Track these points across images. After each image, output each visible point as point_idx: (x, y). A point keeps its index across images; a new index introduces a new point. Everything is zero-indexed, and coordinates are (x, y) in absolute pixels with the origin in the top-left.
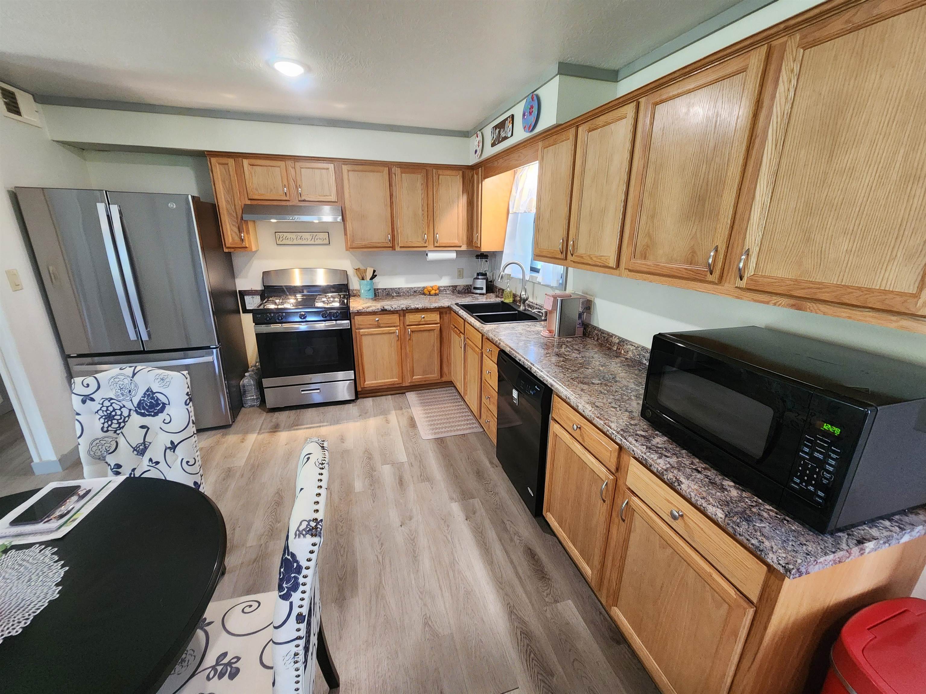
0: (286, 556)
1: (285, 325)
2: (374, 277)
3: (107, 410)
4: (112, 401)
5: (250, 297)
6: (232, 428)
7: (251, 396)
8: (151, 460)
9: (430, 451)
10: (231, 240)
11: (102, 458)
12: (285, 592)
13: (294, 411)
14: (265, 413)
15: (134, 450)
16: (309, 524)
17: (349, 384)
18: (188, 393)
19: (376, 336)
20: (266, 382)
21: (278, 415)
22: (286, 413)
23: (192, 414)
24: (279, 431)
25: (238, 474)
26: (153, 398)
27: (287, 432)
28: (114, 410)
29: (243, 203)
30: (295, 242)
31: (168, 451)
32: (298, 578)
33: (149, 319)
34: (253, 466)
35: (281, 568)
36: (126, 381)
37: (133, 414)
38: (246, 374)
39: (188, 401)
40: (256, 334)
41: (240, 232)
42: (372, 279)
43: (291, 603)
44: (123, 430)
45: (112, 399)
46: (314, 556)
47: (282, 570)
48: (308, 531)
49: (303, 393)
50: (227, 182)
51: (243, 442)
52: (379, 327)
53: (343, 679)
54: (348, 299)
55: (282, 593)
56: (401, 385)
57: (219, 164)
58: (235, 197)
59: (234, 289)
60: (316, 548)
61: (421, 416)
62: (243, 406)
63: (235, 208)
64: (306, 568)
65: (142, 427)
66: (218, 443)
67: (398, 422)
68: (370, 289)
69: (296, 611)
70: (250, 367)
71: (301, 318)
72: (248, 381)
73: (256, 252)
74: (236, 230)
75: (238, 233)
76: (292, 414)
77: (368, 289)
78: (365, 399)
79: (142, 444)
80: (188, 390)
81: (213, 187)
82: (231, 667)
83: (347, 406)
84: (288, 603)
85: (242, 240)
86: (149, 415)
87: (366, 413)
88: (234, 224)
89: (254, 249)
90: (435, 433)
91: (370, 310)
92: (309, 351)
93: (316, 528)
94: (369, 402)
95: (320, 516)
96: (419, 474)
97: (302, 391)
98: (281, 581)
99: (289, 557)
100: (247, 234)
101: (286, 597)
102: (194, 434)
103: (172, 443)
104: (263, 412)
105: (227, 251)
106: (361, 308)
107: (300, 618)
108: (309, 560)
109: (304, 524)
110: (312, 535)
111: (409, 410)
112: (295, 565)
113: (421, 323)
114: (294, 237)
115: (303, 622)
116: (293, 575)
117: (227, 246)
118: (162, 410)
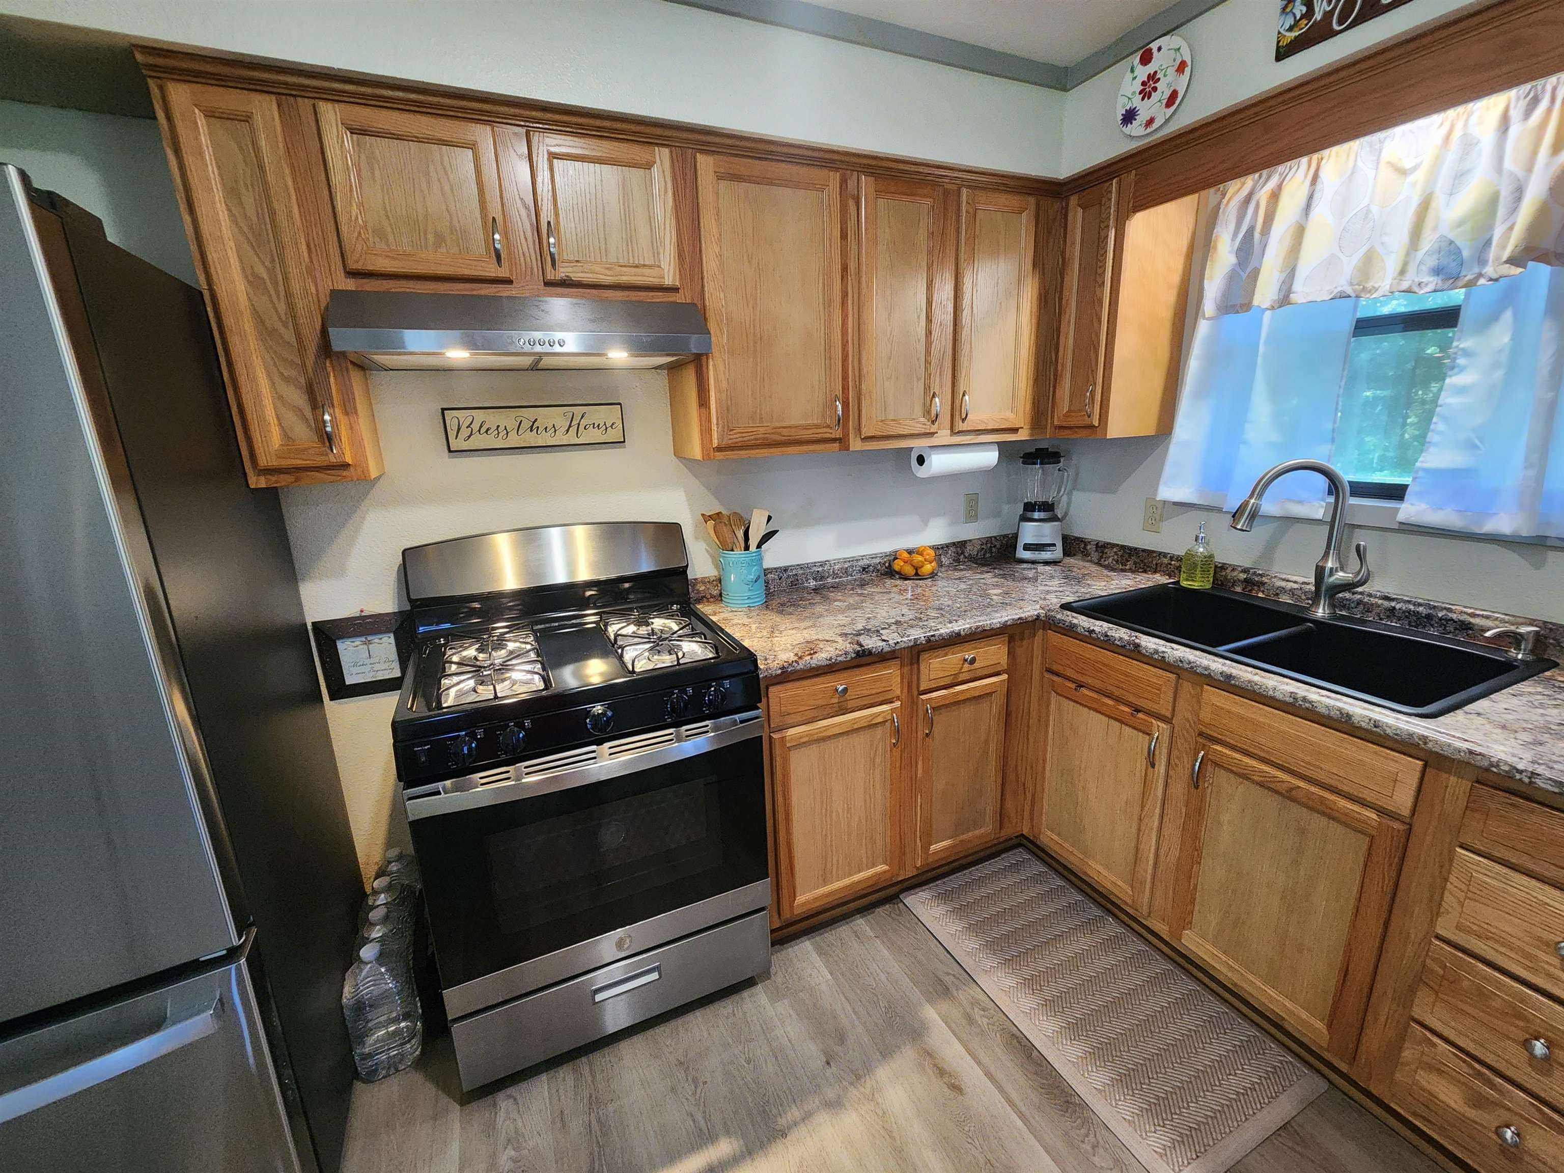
2: (769, 534)
5: (358, 641)
10: (276, 439)
19: (830, 744)
29: (326, 286)
30: (514, 440)
41: (316, 405)
56: (895, 878)
57: (210, 114)
58: (291, 263)
59: (293, 619)
62: (358, 1078)
63: (291, 307)
68: (759, 577)
73: (378, 478)
74: (298, 398)
75: (308, 413)
77: (752, 577)
81: (187, 219)
85: (328, 439)
88: (287, 373)
89: (374, 473)
91: (821, 659)
100: (346, 413)
105: (263, 484)
106: (793, 656)
113: (962, 677)
114: (512, 424)
117: (263, 461)
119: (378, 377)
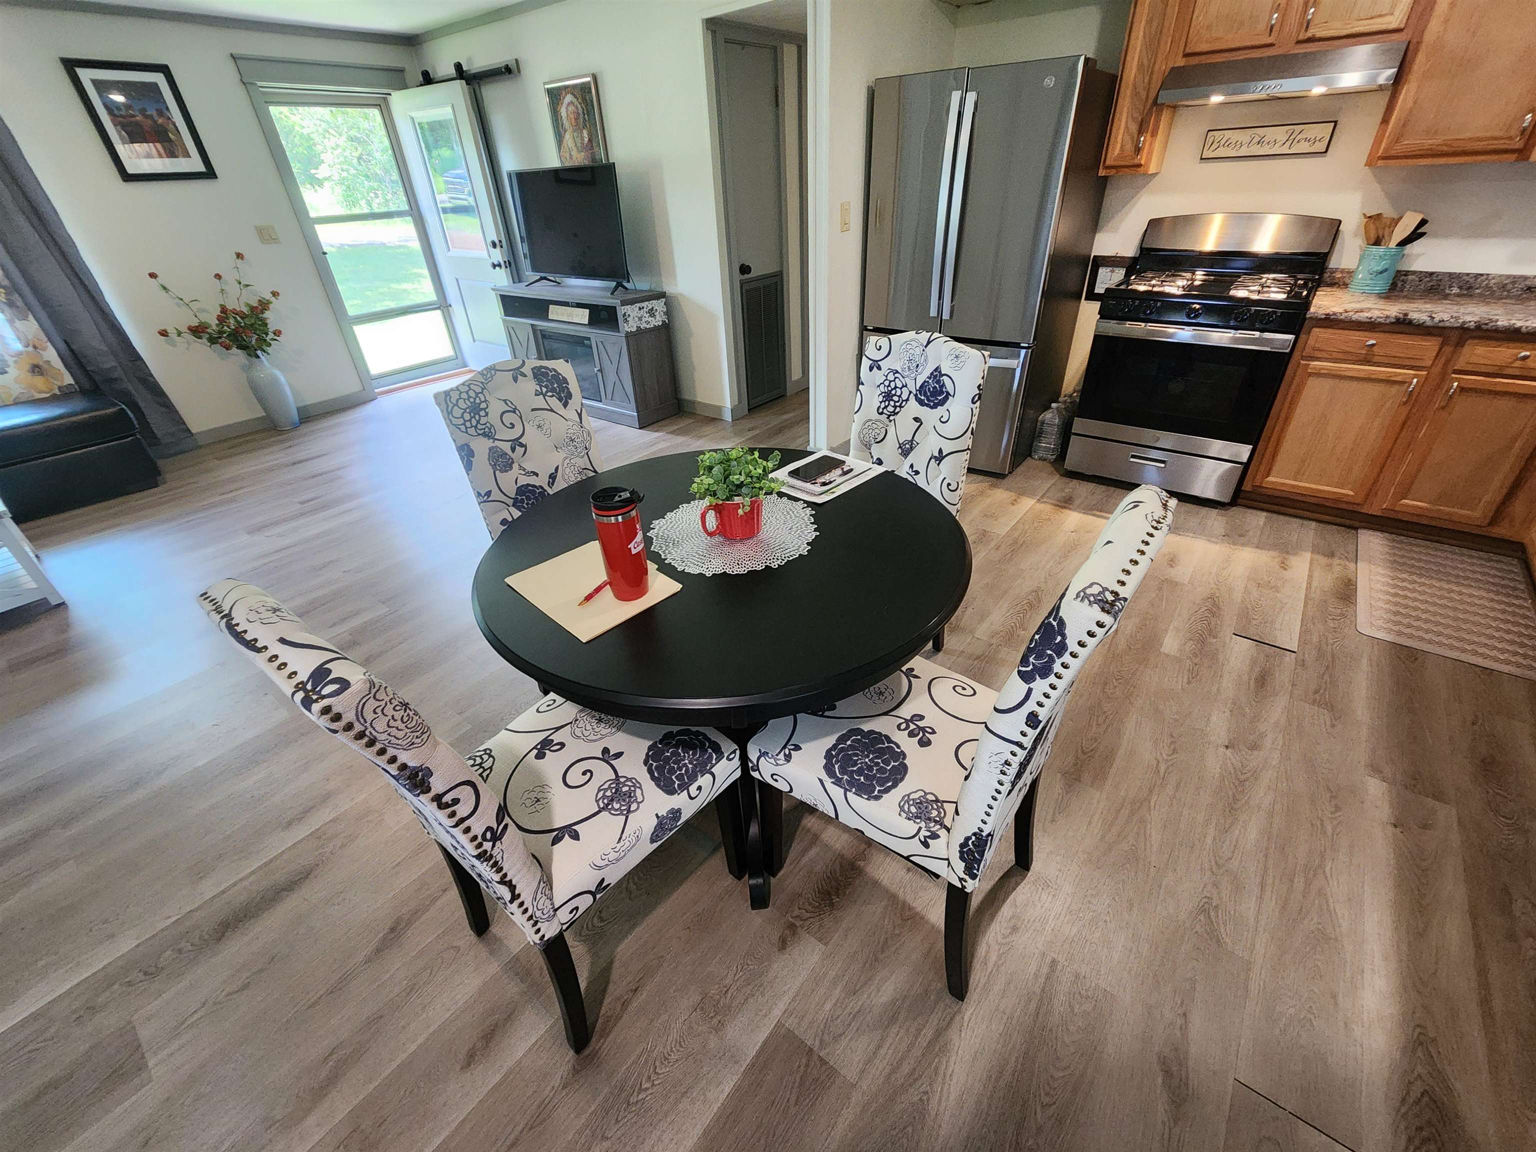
0: (1051, 620)
1: (1151, 326)
2: (1415, 236)
3: (889, 386)
4: (897, 375)
5: (1109, 269)
6: (1005, 481)
7: (1048, 443)
8: (912, 466)
9: (1365, 661)
10: (1118, 150)
11: (868, 446)
12: (1029, 669)
13: (1103, 488)
14: (1058, 476)
15: (900, 447)
16: (1102, 592)
17: (1231, 469)
18: (980, 385)
19: (1346, 384)
20: (1079, 425)
21: (1077, 484)
22: (1091, 486)
23: (975, 419)
24: (1070, 509)
25: (993, 544)
26: (938, 382)
27: (1081, 515)
28: (896, 387)
29: (1171, 64)
30: (1243, 152)
31: (933, 460)
32: (1054, 661)
33: (958, 292)
34: (1015, 542)
35: (1036, 633)
36: (918, 351)
37: (912, 398)
38: (1054, 405)
39: (976, 398)
40: (1095, 336)
41: (1140, 132)
42: (1403, 243)
43: (1030, 691)
44: (897, 417)
45: (897, 372)
46: (1091, 642)
47: (1037, 637)
48: (1099, 600)
49: (1132, 460)
50: (1155, 24)
51: (1013, 504)
52: (1367, 361)
53: (1036, 865)
54: (1312, 291)
55: (1024, 669)
56: (1358, 509)
58: (1159, 55)
59: (1086, 252)
60: (1100, 632)
61: (1379, 586)
62: (1030, 456)
63: (1150, 80)
64: (1071, 654)
65: (916, 419)
66: (982, 493)
67: (1310, 576)
68: (1386, 270)
69: (1031, 706)
70: (1062, 395)
71: (1188, 316)
72: (1051, 417)
73: (1153, 176)
74: (1135, 129)
75: (1136, 136)
76: (1100, 490)
77: (1380, 268)
78: (1251, 511)
79: (909, 441)
80: (981, 382)
81: (1127, 38)
82: (924, 735)
83: (1204, 511)
84: (1024, 687)
85: (1138, 151)
86: (927, 405)
87: (1241, 535)
88: (1136, 115)
89: (1152, 170)
90: (1400, 633)
91: (1363, 316)
92: (1176, 387)
93: (1112, 604)
94: (1257, 519)
95: (1123, 592)
96: (1313, 687)
97: (1133, 457)
98: (1029, 651)
99: (1055, 623)
100: (1151, 137)
101: (1026, 677)
102: (968, 449)
103: (940, 451)
104: (1055, 472)
105: (1103, 174)
106: (1341, 310)
107: (1032, 720)
108: (1082, 644)
109: (1096, 590)
110: (1103, 609)
111: (1352, 566)
112: (1059, 638)
113: (1508, 372)
114: (1247, 140)
115: (1034, 727)
116: (1049, 652)
117: (1108, 162)
118: (942, 403)
119: (1182, 111)
